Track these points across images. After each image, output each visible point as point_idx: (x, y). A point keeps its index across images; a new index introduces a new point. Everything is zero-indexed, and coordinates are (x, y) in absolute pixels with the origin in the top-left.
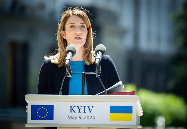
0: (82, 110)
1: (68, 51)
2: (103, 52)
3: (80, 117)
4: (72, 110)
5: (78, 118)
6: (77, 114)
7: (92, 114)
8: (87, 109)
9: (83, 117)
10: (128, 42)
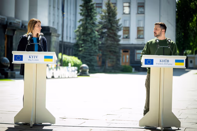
0: (34, 57)
1: (29, 35)
2: (42, 36)
3: (33, 60)
4: (30, 57)
5: (32, 60)
6: (31, 59)
7: (37, 59)
8: (36, 57)
9: (34, 60)
10: (60, 39)
